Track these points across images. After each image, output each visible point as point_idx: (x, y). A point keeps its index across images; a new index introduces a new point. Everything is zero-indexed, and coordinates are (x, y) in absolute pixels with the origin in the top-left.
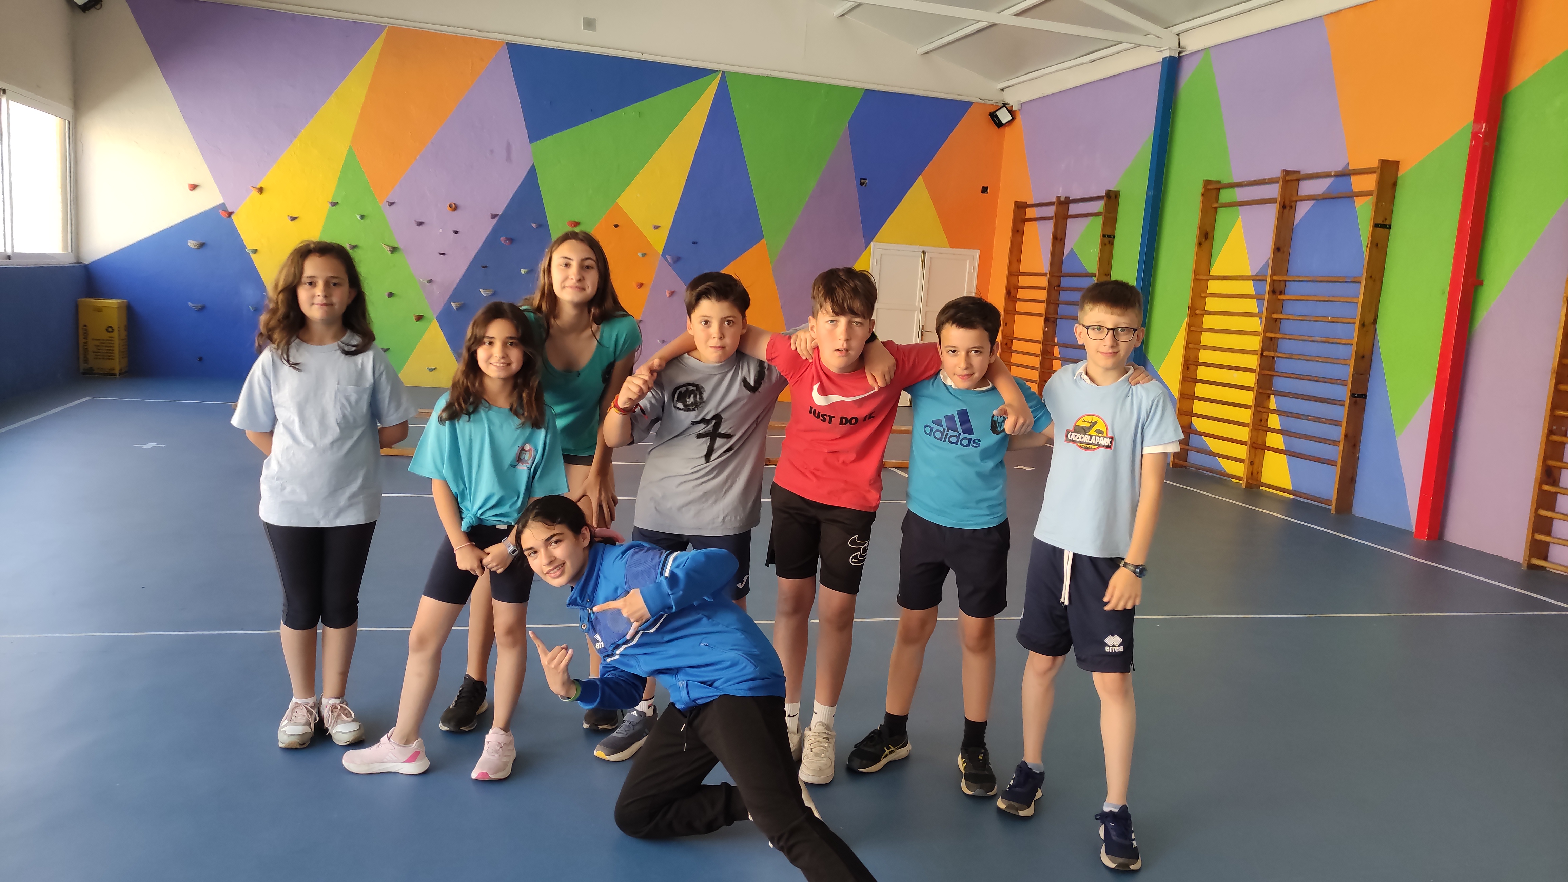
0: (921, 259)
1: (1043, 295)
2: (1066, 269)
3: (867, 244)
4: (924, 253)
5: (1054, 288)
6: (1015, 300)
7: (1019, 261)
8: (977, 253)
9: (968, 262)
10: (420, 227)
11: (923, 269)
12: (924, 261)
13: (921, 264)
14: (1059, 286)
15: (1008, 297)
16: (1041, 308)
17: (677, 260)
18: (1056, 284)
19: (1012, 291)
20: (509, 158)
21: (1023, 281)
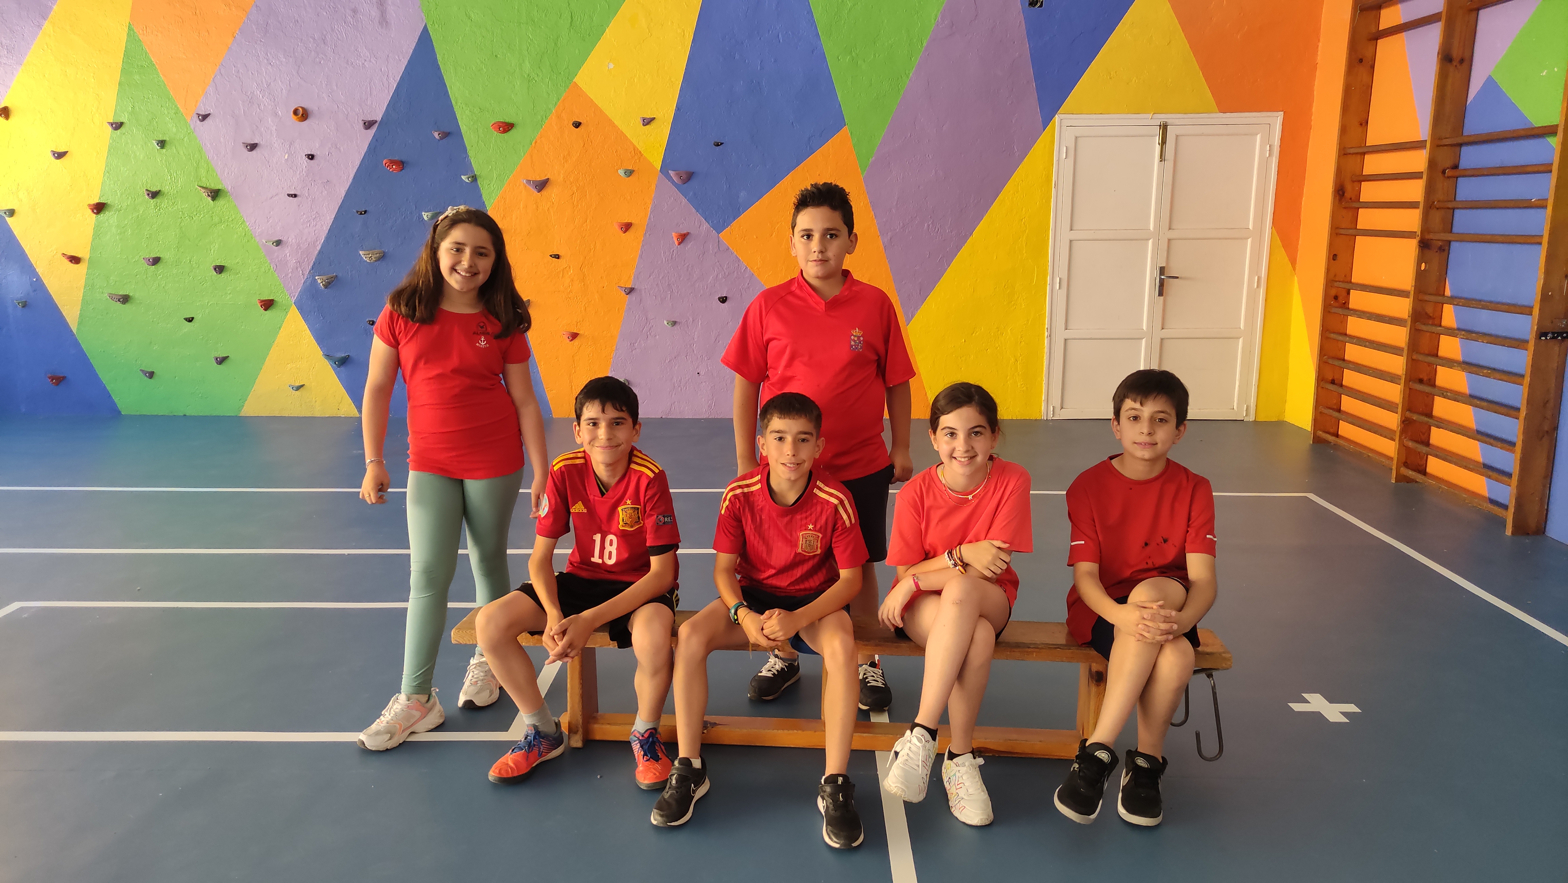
0: (1157, 140)
1: (1415, 191)
2: (1473, 125)
3: (1047, 120)
4: (1164, 127)
5: (1444, 172)
6: (1356, 205)
7: (1364, 123)
8: (1277, 120)
9: (1259, 137)
10: (254, 152)
11: (1162, 157)
12: (1163, 142)
13: (1158, 148)
14: (1456, 167)
15: (1340, 200)
16: (1412, 220)
17: (689, 177)
18: (1449, 164)
19: (1349, 187)
20: (384, 20)
21: (1373, 164)
